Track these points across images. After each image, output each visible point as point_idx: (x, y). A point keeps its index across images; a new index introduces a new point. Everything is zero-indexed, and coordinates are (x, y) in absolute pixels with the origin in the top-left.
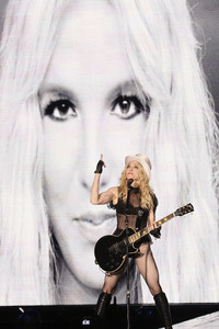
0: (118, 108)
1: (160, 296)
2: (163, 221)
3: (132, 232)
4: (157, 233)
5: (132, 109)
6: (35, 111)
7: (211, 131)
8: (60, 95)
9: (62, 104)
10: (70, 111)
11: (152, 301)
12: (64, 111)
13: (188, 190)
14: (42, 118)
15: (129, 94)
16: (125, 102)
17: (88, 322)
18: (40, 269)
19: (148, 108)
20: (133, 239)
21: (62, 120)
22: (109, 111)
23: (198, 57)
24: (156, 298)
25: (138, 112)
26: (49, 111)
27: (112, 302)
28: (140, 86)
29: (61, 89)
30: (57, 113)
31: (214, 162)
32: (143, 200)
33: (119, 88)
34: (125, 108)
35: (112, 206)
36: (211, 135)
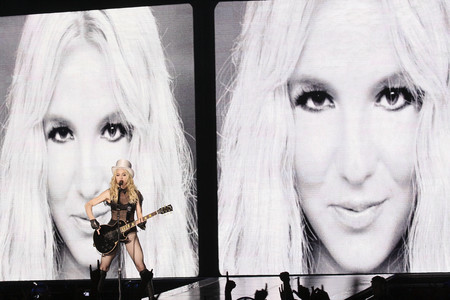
0: (107, 133)
2: (148, 217)
3: (123, 224)
4: (143, 226)
5: (118, 133)
6: (41, 136)
8: (60, 123)
9: (62, 130)
10: (69, 135)
12: (63, 135)
13: (163, 197)
14: (46, 140)
15: (115, 122)
16: (112, 128)
17: (87, 294)
18: (46, 259)
20: (123, 229)
21: (61, 142)
22: (99, 136)
25: (122, 136)
26: (52, 135)
28: (124, 117)
29: (61, 119)
30: (58, 137)
32: (130, 197)
33: (107, 119)
34: (112, 132)
35: (108, 203)
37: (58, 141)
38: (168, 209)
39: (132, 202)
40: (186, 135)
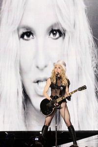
0: (52, 34)
1: (71, 127)
2: (72, 93)
4: (69, 98)
5: (58, 35)
6: (16, 36)
7: (91, 44)
8: (27, 29)
9: (28, 33)
10: (31, 36)
11: (67, 130)
12: (28, 36)
13: (81, 69)
14: (19, 39)
15: (56, 29)
16: (55, 32)
17: (37, 139)
18: (18, 104)
19: (64, 34)
21: (28, 40)
22: (48, 36)
23: (86, 12)
24: (69, 128)
25: (60, 36)
26: (22, 36)
27: (49, 130)
28: (61, 25)
29: (27, 27)
30: (25, 37)
31: (92, 58)
32: (63, 82)
33: (52, 26)
34: (54, 34)
36: (91, 46)
37: (26, 40)
38: (84, 88)
39: (63, 85)
40: (94, 38)
